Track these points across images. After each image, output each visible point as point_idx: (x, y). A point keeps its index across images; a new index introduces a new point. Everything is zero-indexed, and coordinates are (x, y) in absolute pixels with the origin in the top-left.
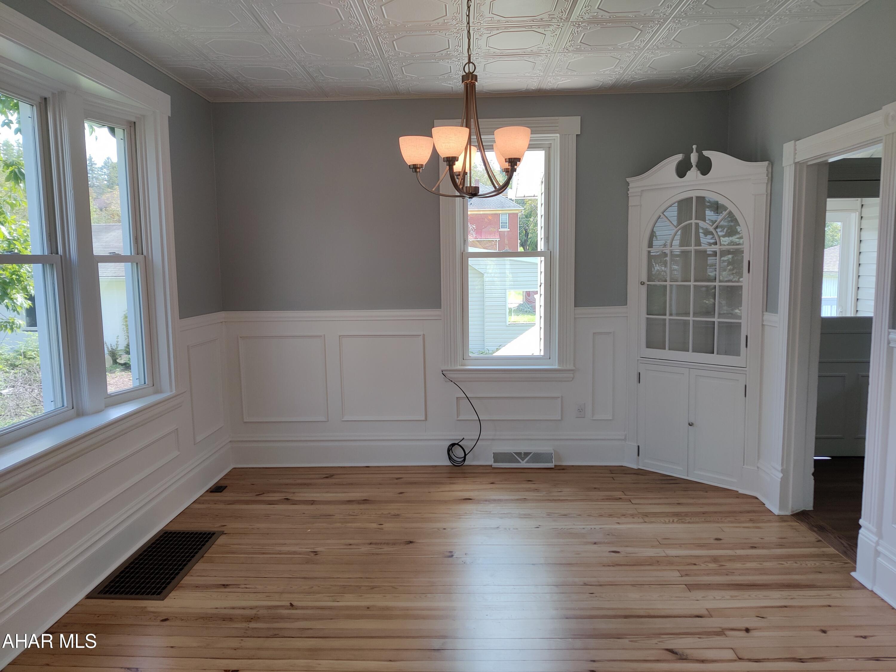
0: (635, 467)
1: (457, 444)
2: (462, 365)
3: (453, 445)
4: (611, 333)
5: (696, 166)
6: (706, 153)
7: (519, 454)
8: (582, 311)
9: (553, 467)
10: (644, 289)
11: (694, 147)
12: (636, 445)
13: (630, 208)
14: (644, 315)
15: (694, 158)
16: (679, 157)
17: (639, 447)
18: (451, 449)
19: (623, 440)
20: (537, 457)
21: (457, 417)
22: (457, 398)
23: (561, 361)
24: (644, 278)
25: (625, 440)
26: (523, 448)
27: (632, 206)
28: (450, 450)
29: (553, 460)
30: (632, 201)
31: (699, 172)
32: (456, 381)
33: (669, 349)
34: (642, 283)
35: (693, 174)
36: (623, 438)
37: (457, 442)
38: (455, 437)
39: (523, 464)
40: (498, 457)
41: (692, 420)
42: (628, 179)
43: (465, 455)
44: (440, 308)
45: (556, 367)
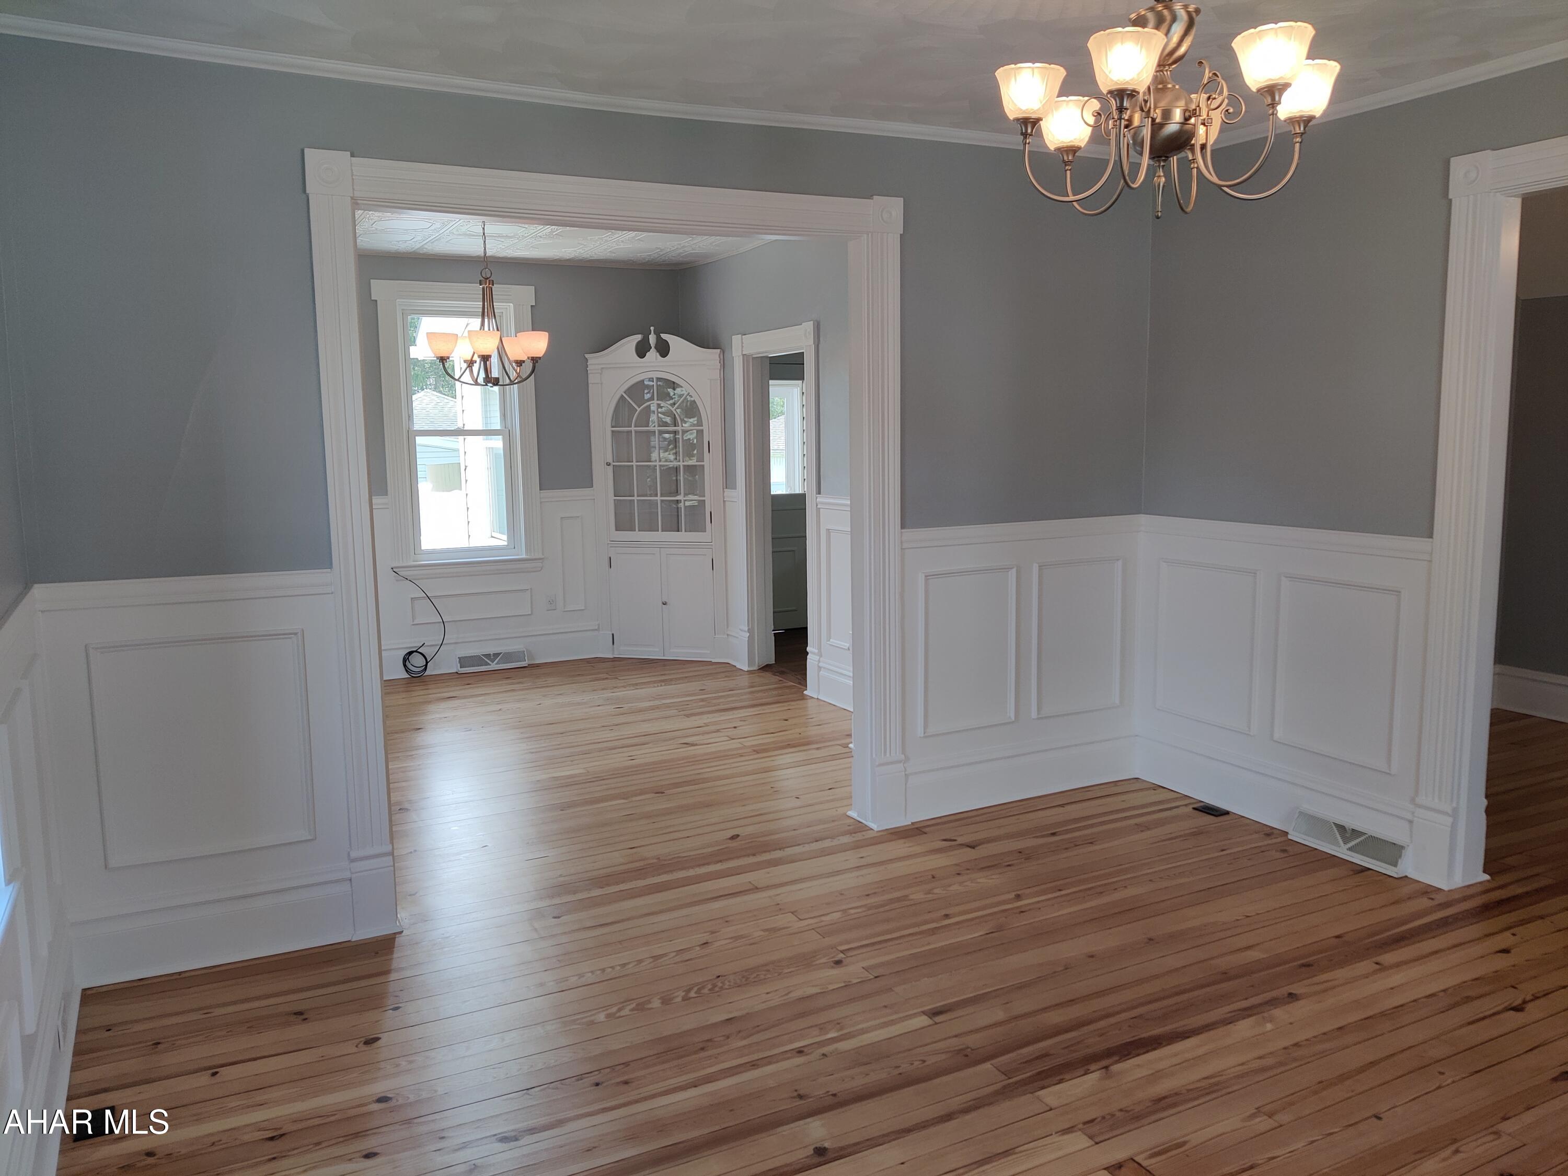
0: (611, 656)
1: (416, 651)
2: (414, 561)
3: (410, 653)
4: (578, 517)
5: (655, 348)
6: (664, 336)
7: (488, 656)
8: (548, 494)
9: (527, 665)
10: (610, 470)
11: (652, 328)
12: (611, 633)
13: (590, 386)
14: (612, 497)
15: (652, 339)
16: (639, 337)
17: (613, 635)
18: (408, 658)
19: (596, 630)
20: (508, 657)
21: (413, 621)
22: (412, 598)
23: (528, 549)
24: (610, 460)
25: (598, 630)
26: (491, 650)
27: (593, 384)
28: (405, 660)
29: (526, 658)
30: (592, 379)
31: (658, 354)
32: (414, 579)
33: (639, 531)
34: (608, 464)
35: (652, 355)
36: (597, 628)
37: (415, 649)
38: (413, 644)
39: (494, 666)
40: (463, 661)
41: (664, 600)
42: (587, 356)
43: (427, 663)
44: (386, 494)
45: (524, 556)
